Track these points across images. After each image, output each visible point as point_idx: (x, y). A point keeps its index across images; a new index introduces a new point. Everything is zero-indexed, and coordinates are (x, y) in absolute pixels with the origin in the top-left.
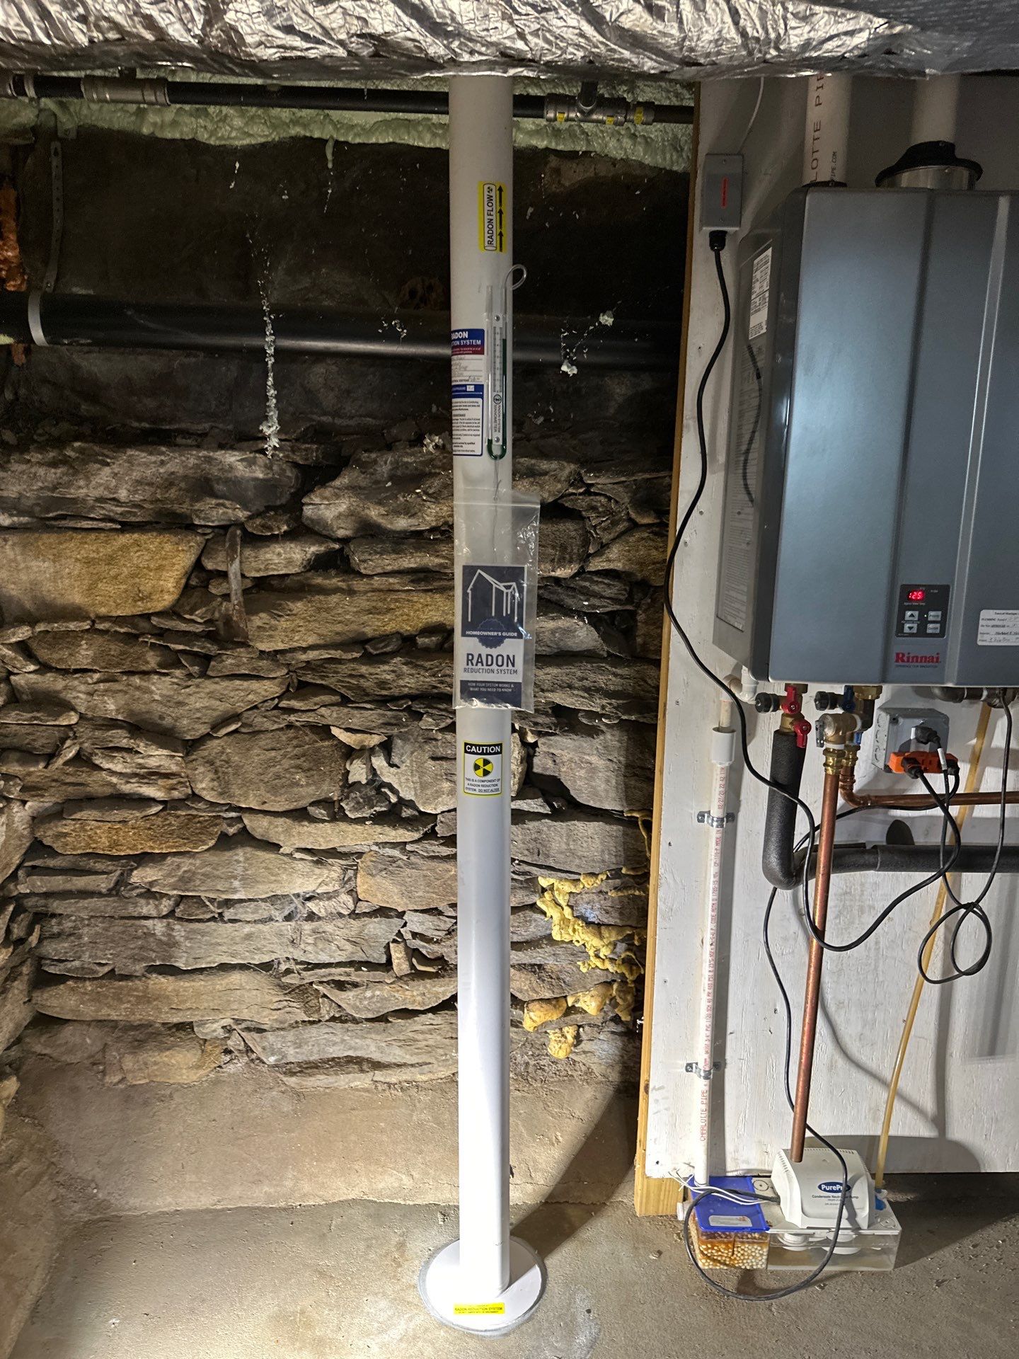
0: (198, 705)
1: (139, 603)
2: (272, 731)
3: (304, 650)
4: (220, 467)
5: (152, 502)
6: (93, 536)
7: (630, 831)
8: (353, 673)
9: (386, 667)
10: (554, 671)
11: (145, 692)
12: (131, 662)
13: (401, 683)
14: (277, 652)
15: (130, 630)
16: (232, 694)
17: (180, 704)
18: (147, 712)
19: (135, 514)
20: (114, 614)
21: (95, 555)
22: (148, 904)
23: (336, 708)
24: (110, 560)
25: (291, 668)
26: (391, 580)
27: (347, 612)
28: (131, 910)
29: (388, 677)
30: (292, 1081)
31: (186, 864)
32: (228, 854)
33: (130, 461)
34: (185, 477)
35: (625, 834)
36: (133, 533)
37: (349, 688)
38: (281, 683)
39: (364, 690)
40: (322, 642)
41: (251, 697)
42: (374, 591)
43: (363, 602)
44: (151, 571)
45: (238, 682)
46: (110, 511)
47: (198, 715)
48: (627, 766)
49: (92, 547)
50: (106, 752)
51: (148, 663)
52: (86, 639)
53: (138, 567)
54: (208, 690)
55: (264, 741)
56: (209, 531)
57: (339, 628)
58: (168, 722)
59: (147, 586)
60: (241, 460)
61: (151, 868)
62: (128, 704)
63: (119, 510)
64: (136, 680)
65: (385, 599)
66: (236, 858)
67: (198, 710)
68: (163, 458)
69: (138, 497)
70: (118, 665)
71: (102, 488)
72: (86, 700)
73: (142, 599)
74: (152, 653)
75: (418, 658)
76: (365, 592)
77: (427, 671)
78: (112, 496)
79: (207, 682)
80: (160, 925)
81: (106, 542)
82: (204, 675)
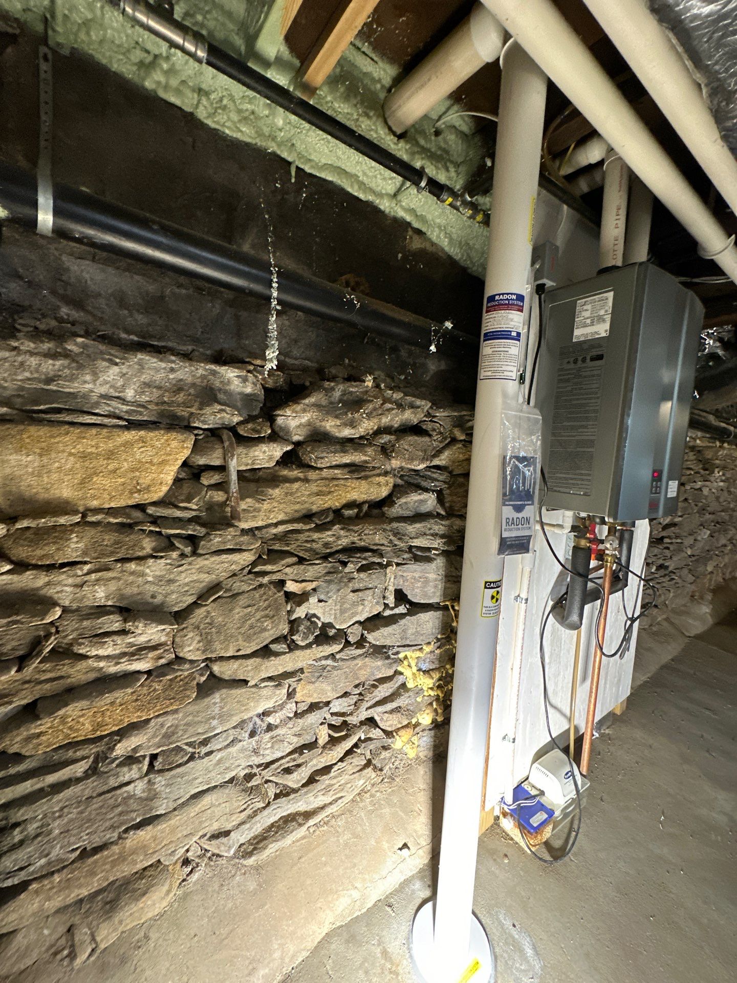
0: (187, 580)
1: (136, 495)
2: (248, 591)
3: (276, 525)
4: (222, 380)
5: (157, 404)
6: (94, 431)
7: (446, 613)
8: (309, 539)
9: (330, 533)
10: (418, 525)
11: (139, 576)
12: (127, 549)
13: (340, 542)
14: (257, 528)
15: (125, 520)
16: (218, 566)
17: (171, 581)
18: (139, 594)
19: (141, 414)
20: (107, 506)
21: (93, 450)
22: (131, 770)
23: (297, 566)
24: (110, 455)
25: (264, 541)
26: (336, 471)
27: (303, 495)
28: (113, 782)
29: (331, 539)
30: (251, 861)
31: (169, 721)
32: (206, 700)
33: (141, 364)
34: (193, 385)
35: (443, 615)
36: (140, 430)
37: (306, 550)
38: (255, 553)
39: (315, 551)
40: (287, 518)
41: (233, 567)
42: (322, 479)
43: (314, 488)
44: (154, 465)
45: (225, 556)
46: (115, 408)
47: (186, 588)
48: (446, 576)
49: (92, 442)
50: (95, 640)
51: (144, 549)
52: (77, 532)
53: (140, 462)
54: (198, 566)
55: (243, 600)
56: (201, 432)
57: (297, 507)
58: (159, 599)
59: (145, 481)
60: (237, 377)
61: (136, 735)
62: (120, 590)
63: (125, 408)
64: (132, 566)
65: (329, 485)
66: (213, 701)
67: (187, 584)
68: (173, 365)
69: (144, 398)
70: (112, 553)
71: (108, 386)
72: (71, 593)
73: (139, 491)
74: (148, 540)
75: (348, 525)
76: (316, 480)
77: (356, 532)
78: (117, 394)
79: (199, 559)
80: (141, 784)
81: (108, 438)
82: (194, 553)
